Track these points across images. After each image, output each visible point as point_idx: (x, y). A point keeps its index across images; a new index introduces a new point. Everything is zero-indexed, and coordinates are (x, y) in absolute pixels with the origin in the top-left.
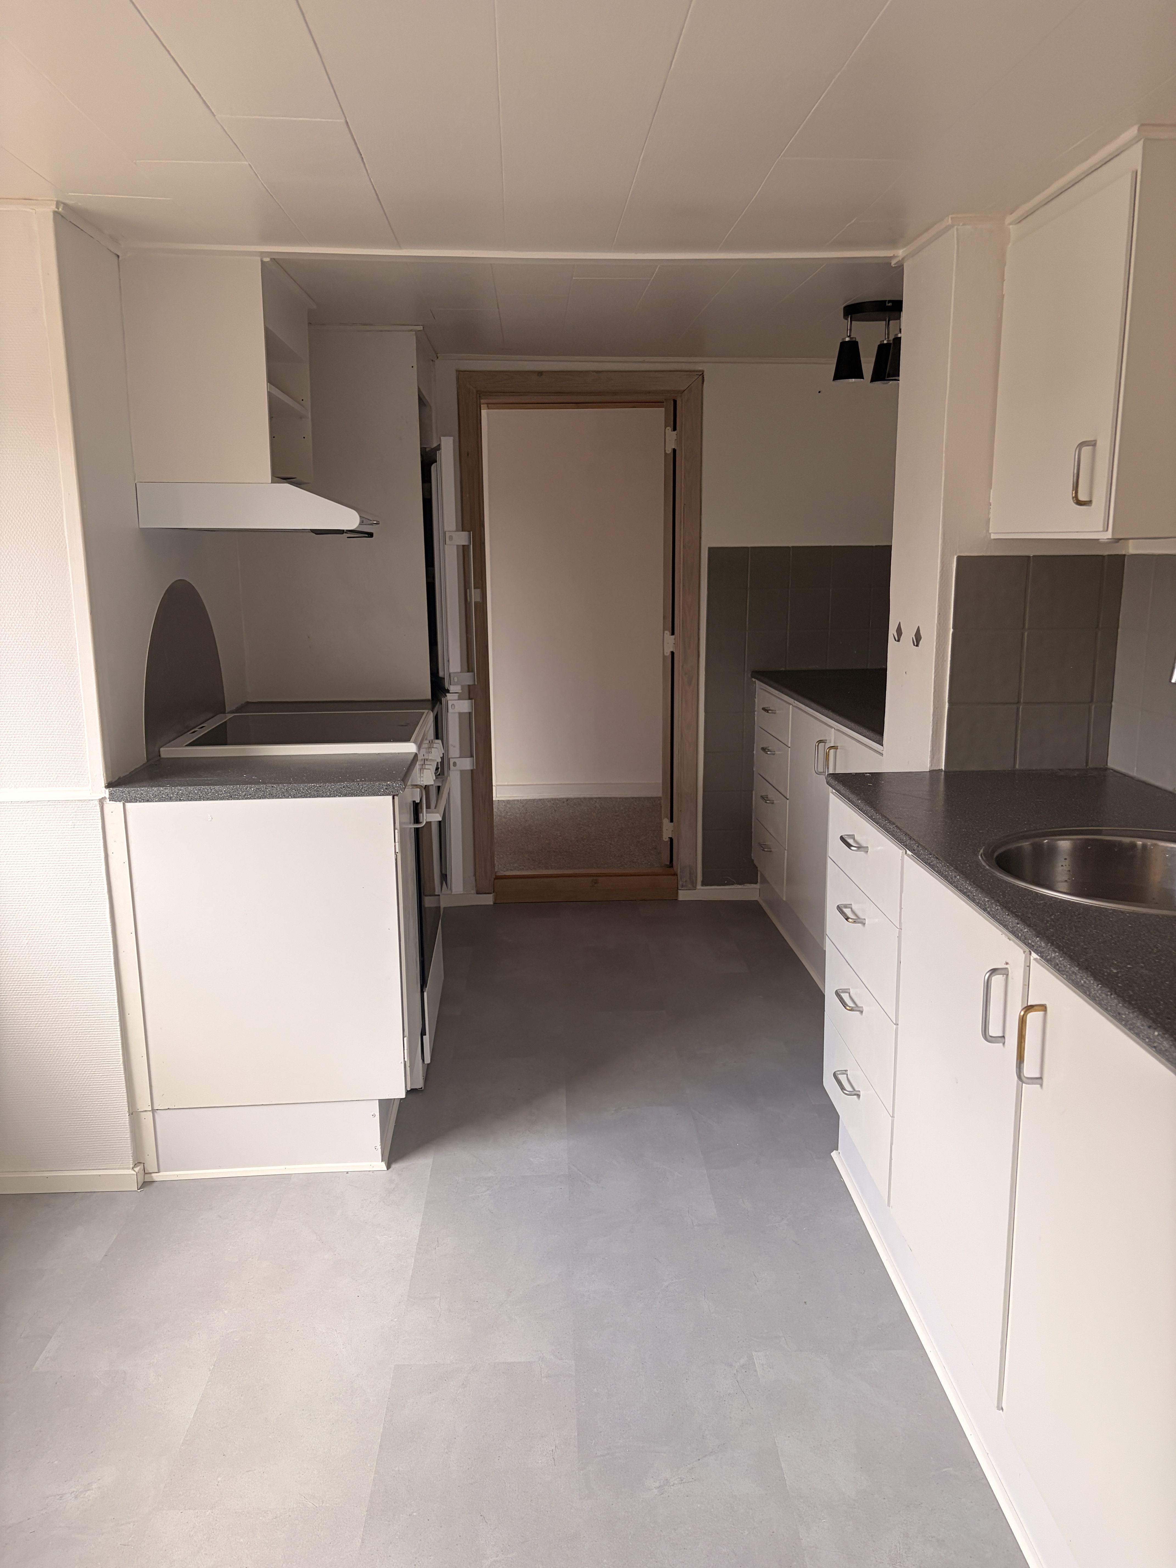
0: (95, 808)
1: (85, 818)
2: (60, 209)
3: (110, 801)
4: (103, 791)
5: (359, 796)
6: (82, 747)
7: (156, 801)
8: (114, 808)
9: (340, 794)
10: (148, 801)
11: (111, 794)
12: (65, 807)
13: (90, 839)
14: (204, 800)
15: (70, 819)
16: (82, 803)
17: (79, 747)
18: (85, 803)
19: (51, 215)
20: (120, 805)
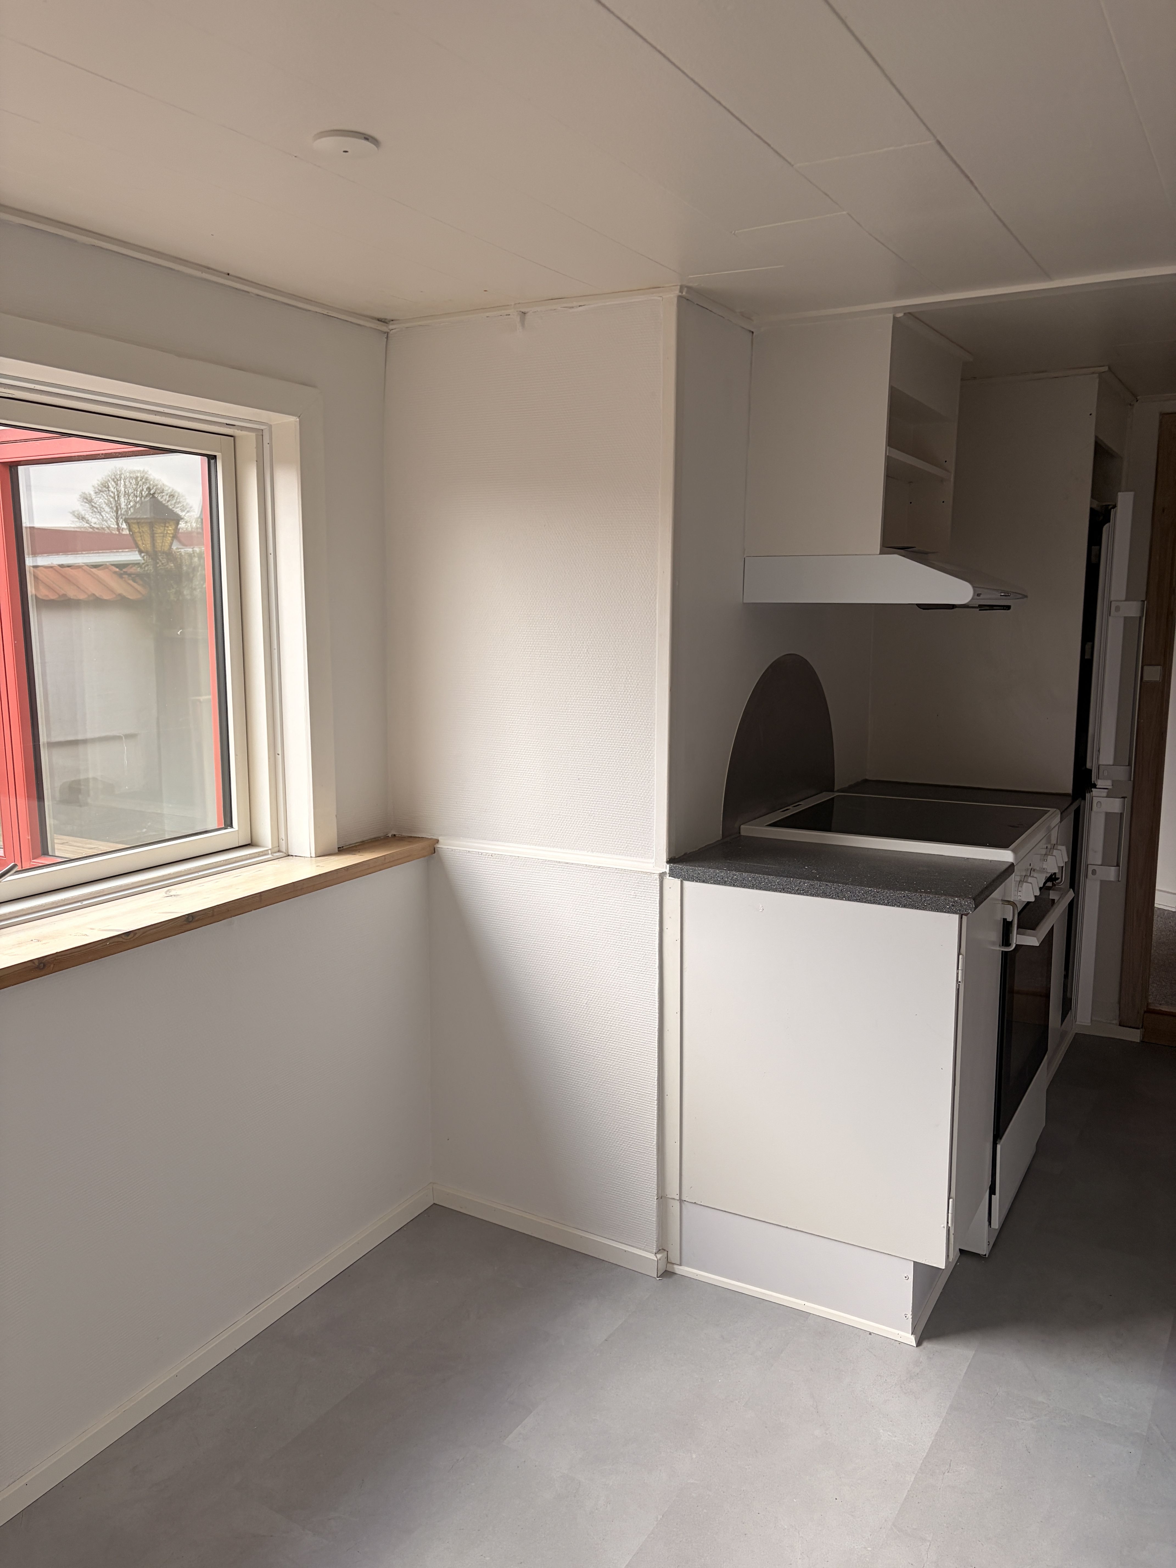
0: (655, 882)
1: (645, 891)
2: (684, 293)
3: (669, 876)
4: (665, 866)
5: (921, 909)
6: (651, 820)
7: (711, 883)
8: (673, 884)
9: (898, 904)
10: (704, 882)
11: (671, 870)
12: (629, 877)
13: (648, 911)
14: (756, 889)
15: (633, 889)
16: (644, 875)
17: (648, 820)
18: (647, 876)
19: (675, 300)
20: (677, 882)
